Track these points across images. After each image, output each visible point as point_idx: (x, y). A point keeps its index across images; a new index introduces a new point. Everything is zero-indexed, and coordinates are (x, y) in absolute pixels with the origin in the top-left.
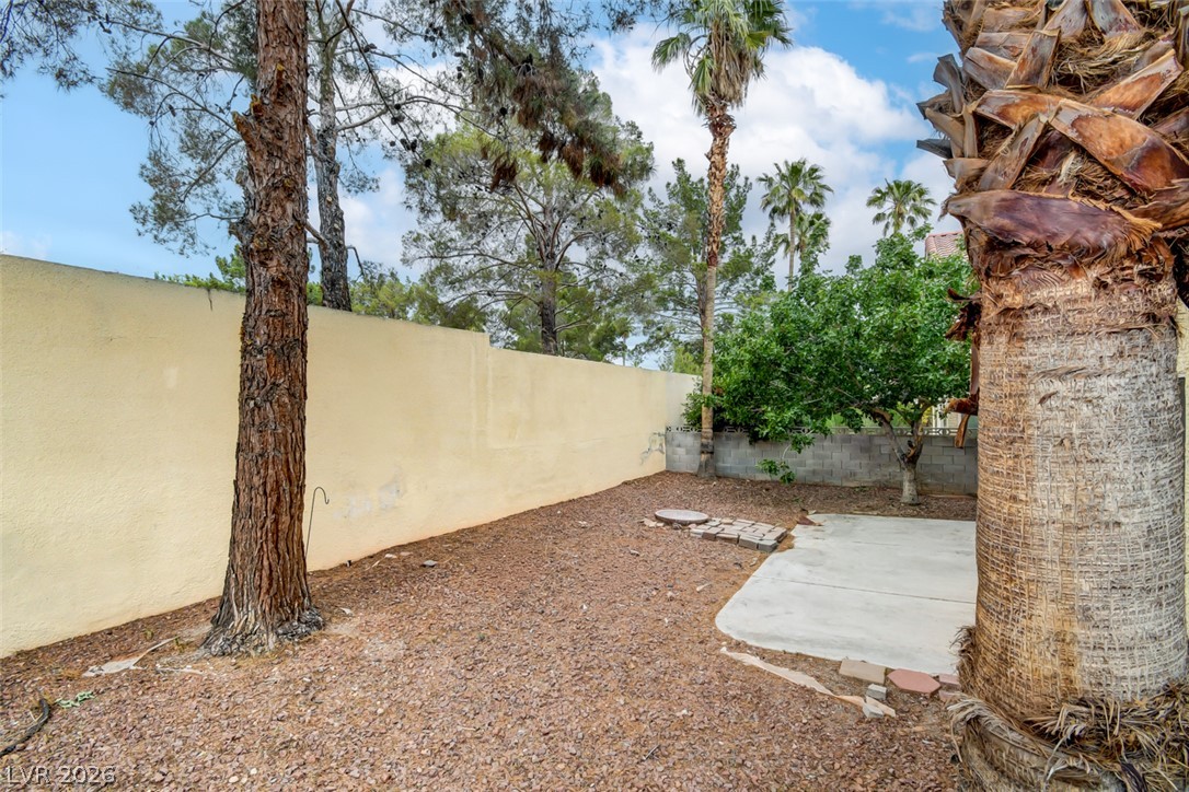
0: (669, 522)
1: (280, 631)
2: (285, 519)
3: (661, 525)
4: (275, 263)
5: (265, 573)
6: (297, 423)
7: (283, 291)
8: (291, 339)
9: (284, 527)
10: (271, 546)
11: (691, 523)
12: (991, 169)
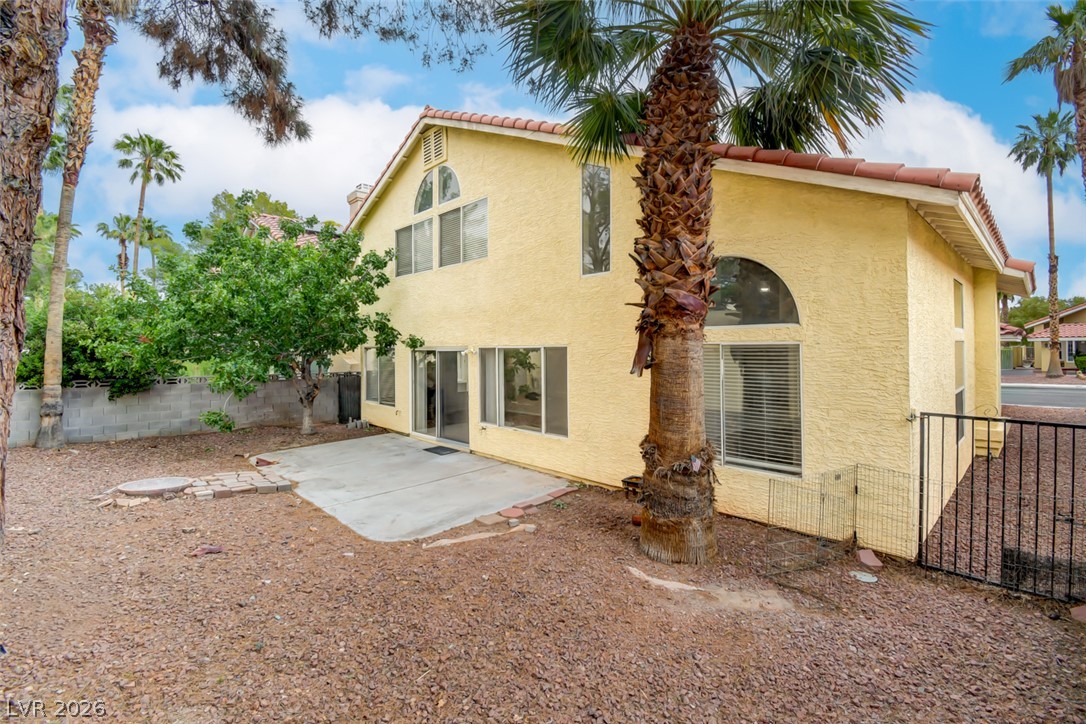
0: (153, 495)
3: (148, 500)
11: (180, 488)
12: (680, 282)
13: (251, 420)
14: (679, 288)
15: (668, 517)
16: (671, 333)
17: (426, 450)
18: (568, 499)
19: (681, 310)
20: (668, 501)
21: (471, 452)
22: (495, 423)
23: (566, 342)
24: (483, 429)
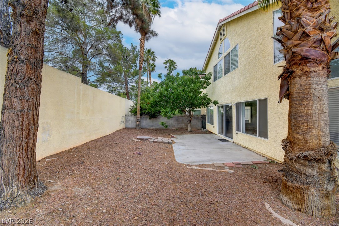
0: (142, 140)
1: (31, 193)
2: (31, 141)
3: (140, 140)
4: (34, 23)
5: (22, 167)
6: (38, 97)
7: (36, 37)
8: (39, 59)
9: (30, 145)
10: (25, 154)
11: (148, 139)
12: (303, 43)
13: (179, 127)
14: (303, 46)
15: (293, 183)
16: (298, 75)
17: (219, 140)
18: (261, 166)
19: (305, 59)
20: (294, 174)
21: (233, 142)
22: (241, 132)
23: (267, 96)
24: (236, 133)
